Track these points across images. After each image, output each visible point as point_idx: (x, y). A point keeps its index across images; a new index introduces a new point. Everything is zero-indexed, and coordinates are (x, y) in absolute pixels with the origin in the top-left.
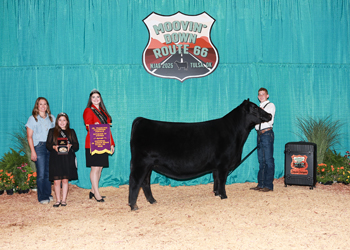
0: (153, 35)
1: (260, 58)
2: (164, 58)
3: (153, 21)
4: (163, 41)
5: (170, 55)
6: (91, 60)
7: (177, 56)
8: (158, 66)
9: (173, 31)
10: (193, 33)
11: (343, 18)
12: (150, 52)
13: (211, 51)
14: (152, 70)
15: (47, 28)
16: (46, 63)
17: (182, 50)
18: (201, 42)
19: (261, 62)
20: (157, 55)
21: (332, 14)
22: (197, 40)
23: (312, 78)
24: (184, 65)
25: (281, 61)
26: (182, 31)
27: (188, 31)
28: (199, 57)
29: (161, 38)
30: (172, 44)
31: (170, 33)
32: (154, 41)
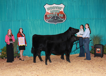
1: (79, 17)
6: (28, 18)
7: (54, 17)
11: (103, 4)
12: (46, 16)
13: (64, 15)
15: (15, 9)
16: (15, 19)
19: (79, 18)
22: (60, 12)
23: (94, 23)
25: (85, 17)
26: (55, 9)
27: (57, 9)
28: (61, 17)
31: (52, 10)
32: (47, 12)
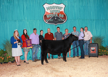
0: (46, 10)
1: (79, 18)
2: (50, 18)
3: (46, 6)
4: (49, 12)
5: (52, 17)
6: (26, 18)
7: (54, 17)
8: (48, 20)
9: (53, 9)
10: (59, 10)
11: (103, 6)
12: (45, 16)
13: (64, 16)
14: (46, 22)
17: (56, 15)
18: (61, 13)
19: (80, 19)
20: (48, 17)
21: (100, 4)
22: (60, 12)
23: (95, 24)
24: (56, 20)
25: (85, 18)
26: (55, 9)
27: (57, 9)
29: (49, 11)
30: (52, 13)
31: (52, 10)
32: (47, 12)
